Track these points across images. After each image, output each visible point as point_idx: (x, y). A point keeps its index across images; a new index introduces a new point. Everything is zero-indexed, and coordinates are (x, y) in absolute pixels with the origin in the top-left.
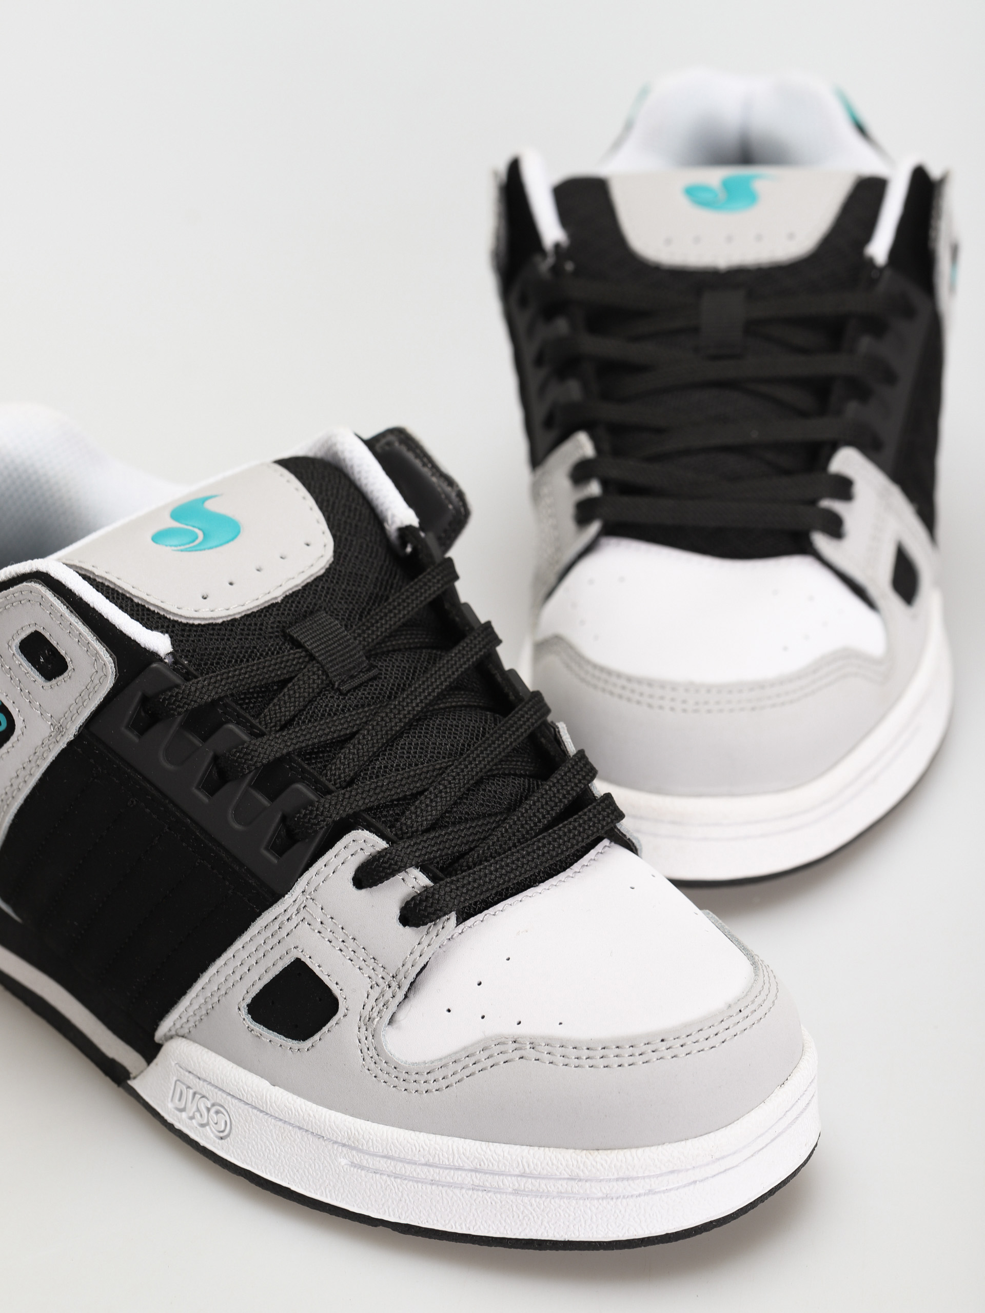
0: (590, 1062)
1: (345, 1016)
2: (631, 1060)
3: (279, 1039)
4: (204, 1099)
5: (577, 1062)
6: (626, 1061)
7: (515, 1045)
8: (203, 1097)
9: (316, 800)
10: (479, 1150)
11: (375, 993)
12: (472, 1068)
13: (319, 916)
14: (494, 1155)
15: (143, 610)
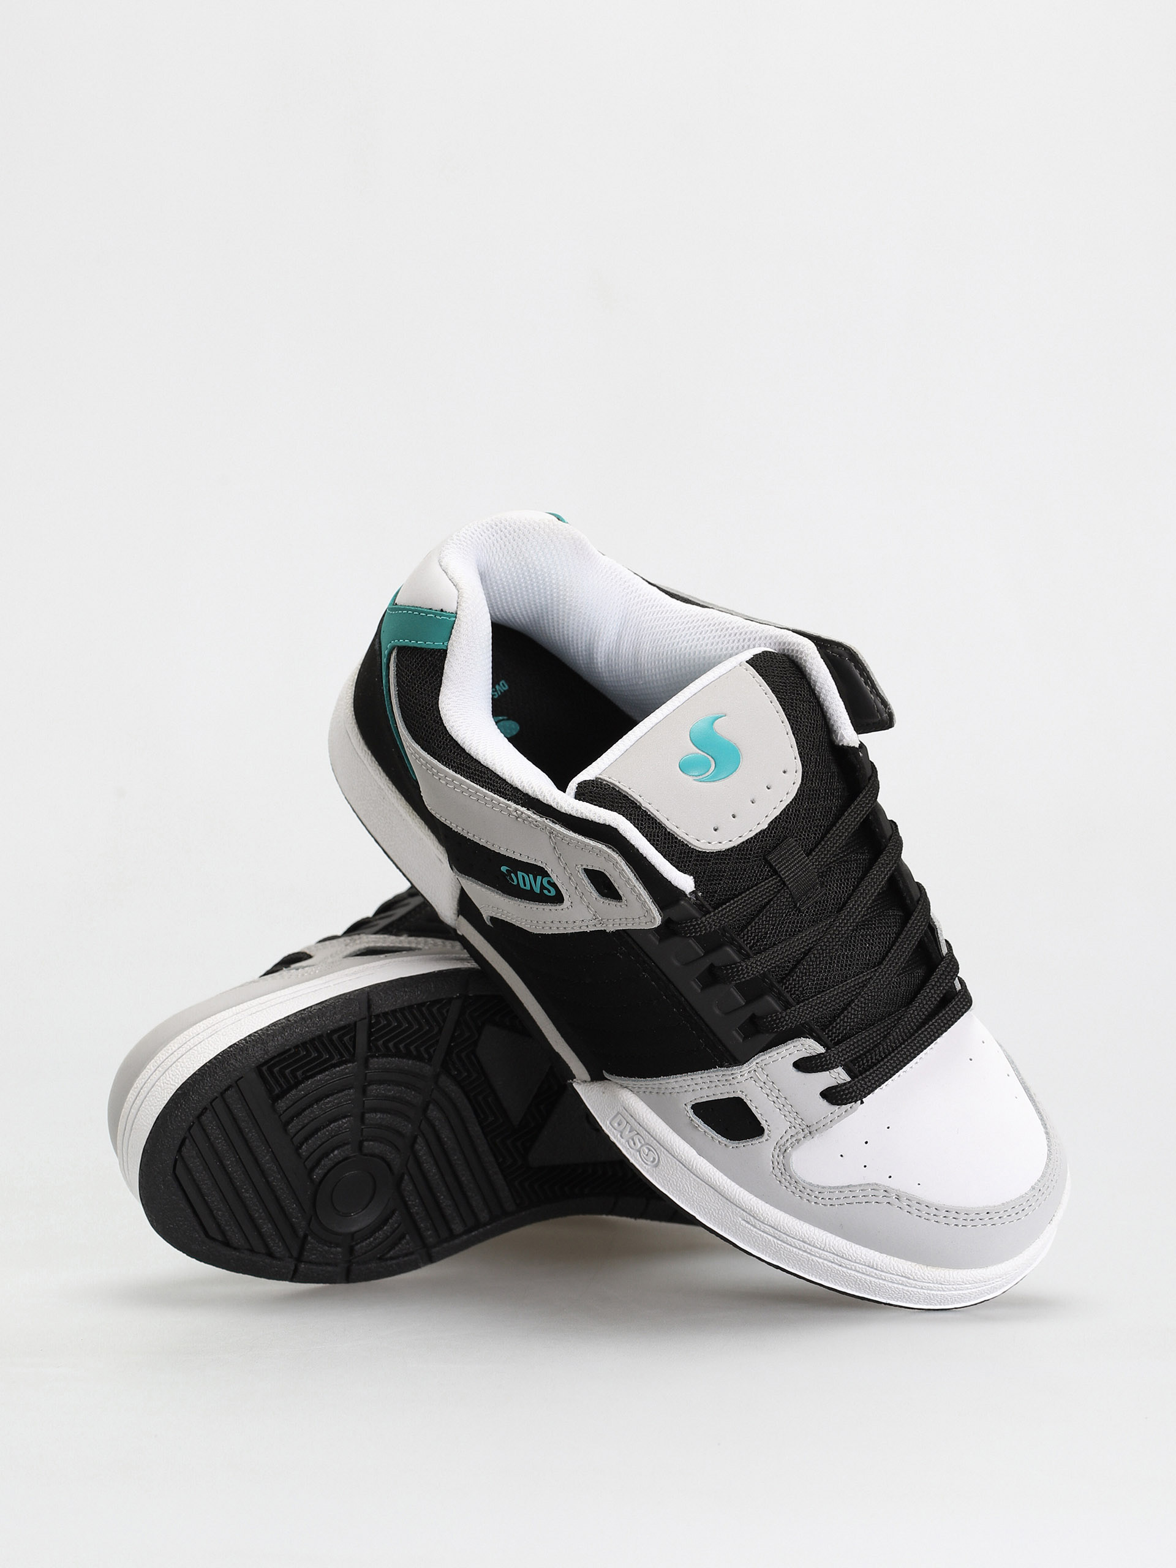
0: (936, 1219)
1: (766, 1140)
2: (965, 1223)
3: (712, 1133)
4: (638, 1136)
5: (927, 1216)
6: (961, 1222)
7: (885, 1194)
8: (638, 1134)
9: (780, 1011)
10: (845, 1248)
11: (792, 1132)
12: (851, 1200)
13: (764, 1078)
14: (855, 1254)
15: (672, 838)
